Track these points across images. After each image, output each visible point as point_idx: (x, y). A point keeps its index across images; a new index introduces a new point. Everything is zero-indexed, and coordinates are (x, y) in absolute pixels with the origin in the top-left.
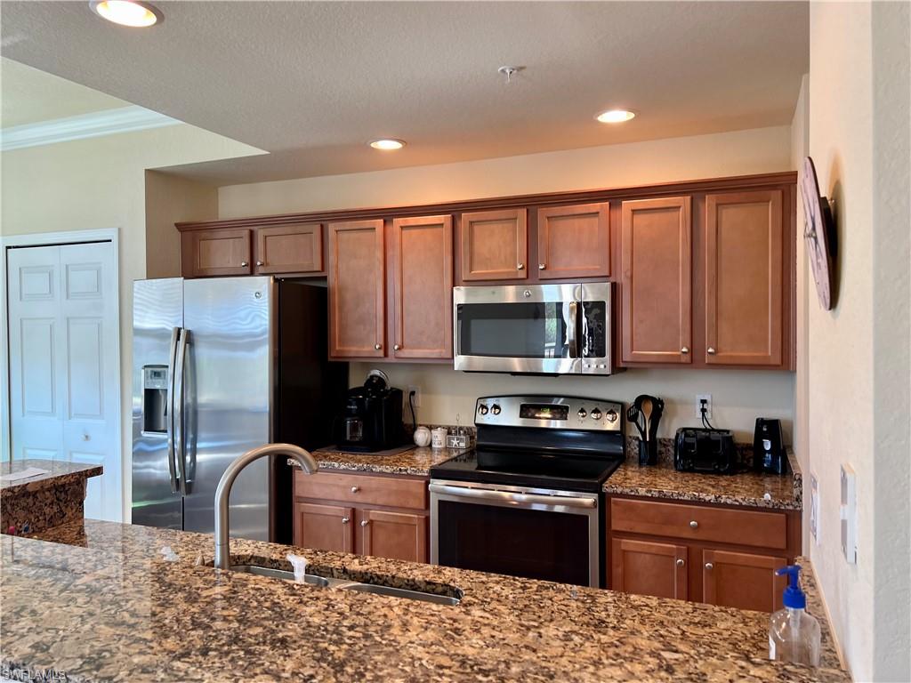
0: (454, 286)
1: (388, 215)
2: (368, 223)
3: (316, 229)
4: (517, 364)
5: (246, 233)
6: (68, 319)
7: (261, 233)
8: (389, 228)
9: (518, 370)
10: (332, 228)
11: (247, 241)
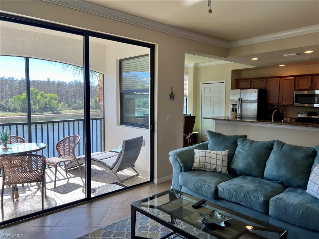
0: (294, 90)
1: (281, 77)
2: (276, 79)
3: (265, 80)
4: (306, 105)
5: (250, 81)
6: (214, 97)
7: (253, 81)
8: (281, 79)
9: (307, 106)
10: (268, 80)
11: (250, 82)
